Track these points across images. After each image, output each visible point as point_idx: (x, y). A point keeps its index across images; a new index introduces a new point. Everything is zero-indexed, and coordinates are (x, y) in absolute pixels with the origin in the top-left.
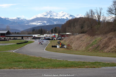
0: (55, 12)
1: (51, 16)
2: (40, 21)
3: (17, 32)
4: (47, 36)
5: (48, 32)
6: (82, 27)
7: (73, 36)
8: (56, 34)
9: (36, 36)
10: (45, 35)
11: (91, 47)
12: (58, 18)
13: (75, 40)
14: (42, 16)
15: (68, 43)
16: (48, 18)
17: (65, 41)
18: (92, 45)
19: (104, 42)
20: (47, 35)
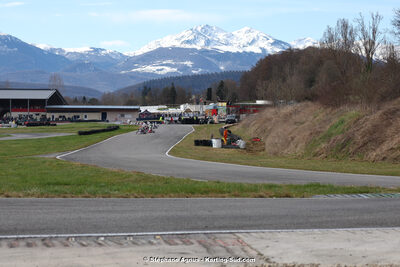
0: (223, 31)
1: (208, 42)
2: (169, 62)
3: (89, 97)
4: (188, 111)
5: (194, 97)
6: (311, 82)
7: (272, 110)
8: (220, 104)
9: (153, 109)
10: (182, 106)
11: (323, 145)
12: (233, 49)
13: (278, 122)
14: (178, 44)
15: (255, 132)
16: (199, 48)
17: (246, 126)
18: (328, 137)
19: (368, 125)
20: (188, 106)
